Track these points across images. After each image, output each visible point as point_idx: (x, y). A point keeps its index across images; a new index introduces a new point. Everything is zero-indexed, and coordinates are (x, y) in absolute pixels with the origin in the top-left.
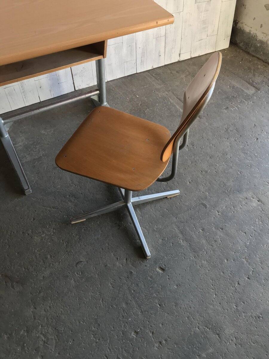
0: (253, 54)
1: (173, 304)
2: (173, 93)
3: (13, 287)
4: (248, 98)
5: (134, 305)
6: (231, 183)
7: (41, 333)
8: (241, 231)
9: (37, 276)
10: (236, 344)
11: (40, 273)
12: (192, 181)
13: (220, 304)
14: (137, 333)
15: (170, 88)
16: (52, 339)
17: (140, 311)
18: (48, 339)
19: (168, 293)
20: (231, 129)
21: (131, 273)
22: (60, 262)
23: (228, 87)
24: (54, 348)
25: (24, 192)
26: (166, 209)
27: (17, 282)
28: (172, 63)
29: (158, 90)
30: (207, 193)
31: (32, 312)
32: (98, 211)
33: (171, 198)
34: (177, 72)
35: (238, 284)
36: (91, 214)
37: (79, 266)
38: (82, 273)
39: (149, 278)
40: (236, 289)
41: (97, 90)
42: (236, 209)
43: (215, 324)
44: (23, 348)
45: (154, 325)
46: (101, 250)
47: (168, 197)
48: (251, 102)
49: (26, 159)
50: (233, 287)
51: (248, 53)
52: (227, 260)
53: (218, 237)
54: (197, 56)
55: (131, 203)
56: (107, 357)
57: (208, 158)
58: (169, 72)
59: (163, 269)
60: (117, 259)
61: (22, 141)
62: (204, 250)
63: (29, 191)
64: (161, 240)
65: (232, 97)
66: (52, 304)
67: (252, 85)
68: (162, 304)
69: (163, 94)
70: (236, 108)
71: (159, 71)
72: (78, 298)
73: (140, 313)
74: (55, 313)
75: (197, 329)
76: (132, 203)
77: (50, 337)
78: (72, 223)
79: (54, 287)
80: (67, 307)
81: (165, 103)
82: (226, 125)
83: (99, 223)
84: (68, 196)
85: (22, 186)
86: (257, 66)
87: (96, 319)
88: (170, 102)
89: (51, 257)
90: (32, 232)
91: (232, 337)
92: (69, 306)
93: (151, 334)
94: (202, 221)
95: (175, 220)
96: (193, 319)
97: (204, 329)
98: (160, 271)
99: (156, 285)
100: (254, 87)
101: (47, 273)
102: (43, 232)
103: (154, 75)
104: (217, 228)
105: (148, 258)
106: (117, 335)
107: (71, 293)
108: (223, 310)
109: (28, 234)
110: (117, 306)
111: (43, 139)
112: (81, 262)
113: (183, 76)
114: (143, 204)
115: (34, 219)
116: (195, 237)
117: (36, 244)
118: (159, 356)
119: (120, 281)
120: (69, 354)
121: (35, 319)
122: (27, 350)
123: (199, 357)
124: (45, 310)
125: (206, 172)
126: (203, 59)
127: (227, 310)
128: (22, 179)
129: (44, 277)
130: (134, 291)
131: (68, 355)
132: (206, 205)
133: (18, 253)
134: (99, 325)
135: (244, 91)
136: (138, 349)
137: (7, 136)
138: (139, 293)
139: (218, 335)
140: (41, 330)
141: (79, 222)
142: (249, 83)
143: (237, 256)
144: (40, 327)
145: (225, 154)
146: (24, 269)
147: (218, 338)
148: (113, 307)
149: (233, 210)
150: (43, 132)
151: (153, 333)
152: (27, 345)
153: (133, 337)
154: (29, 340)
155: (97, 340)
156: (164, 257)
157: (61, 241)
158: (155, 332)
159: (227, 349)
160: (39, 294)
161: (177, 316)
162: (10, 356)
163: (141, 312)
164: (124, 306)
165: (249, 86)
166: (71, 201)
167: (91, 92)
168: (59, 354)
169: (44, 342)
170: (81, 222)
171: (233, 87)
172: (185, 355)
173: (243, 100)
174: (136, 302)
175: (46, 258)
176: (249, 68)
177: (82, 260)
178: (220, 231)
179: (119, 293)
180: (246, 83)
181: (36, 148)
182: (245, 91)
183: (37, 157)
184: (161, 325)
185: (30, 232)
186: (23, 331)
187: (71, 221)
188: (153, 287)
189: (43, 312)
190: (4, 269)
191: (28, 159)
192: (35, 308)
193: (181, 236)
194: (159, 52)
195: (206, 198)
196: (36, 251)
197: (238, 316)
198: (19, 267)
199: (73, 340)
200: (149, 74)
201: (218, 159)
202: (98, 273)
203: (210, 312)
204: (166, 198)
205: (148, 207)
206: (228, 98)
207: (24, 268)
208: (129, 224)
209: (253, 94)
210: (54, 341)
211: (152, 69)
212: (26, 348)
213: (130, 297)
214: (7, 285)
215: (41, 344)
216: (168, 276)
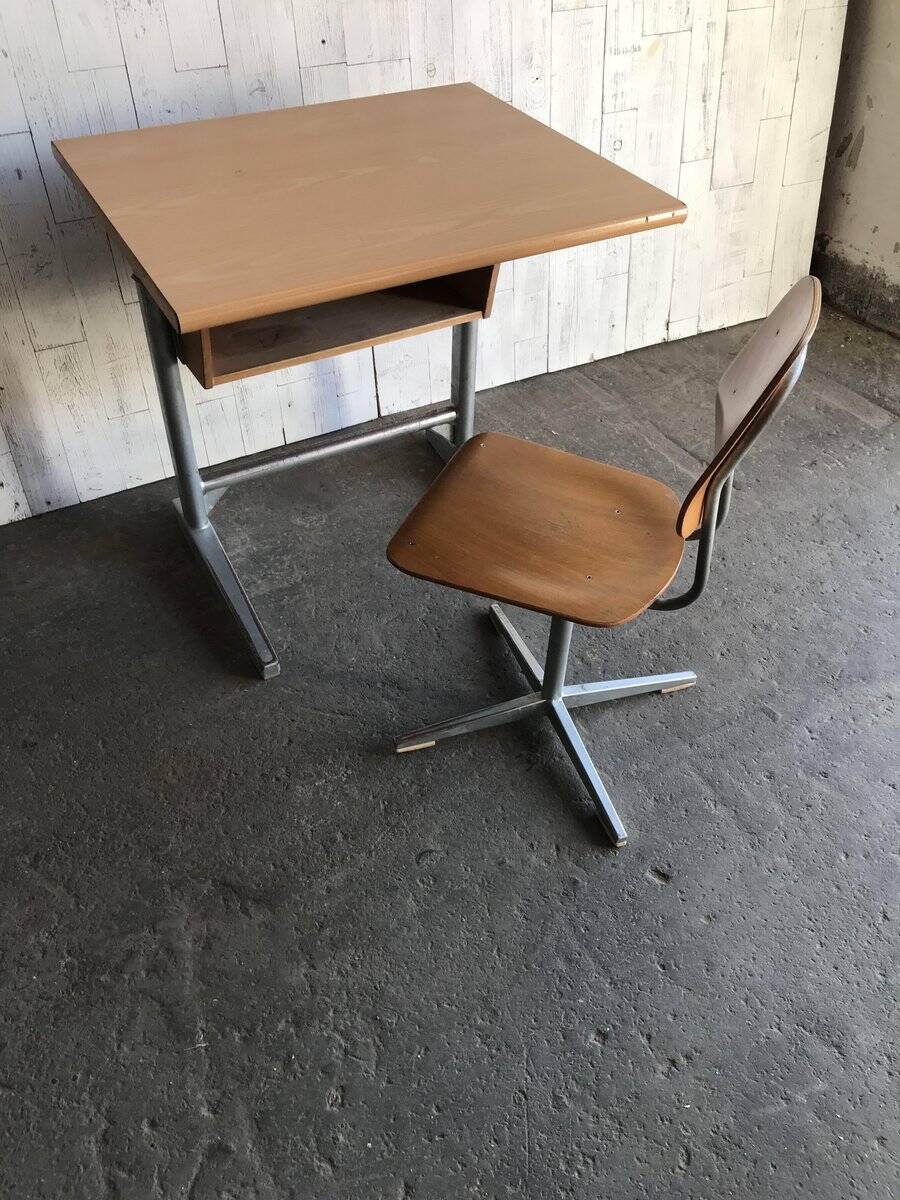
0: (877, 324)
1: (701, 964)
2: (656, 425)
3: (246, 912)
4: (871, 437)
5: (590, 965)
6: (839, 659)
7: (336, 1029)
8: (880, 782)
9: (310, 885)
10: (890, 1074)
11: (319, 877)
12: (728, 650)
13: (836, 968)
14: (603, 1036)
15: (645, 412)
16: (366, 1045)
17: (609, 981)
18: (355, 1044)
19: (685, 936)
20: (829, 517)
21: (575, 882)
22: (370, 852)
23: (813, 408)
24: (374, 1067)
25: (263, 669)
26: (661, 722)
27: (256, 901)
28: (647, 347)
29: (613, 416)
30: (776, 684)
31: (306, 976)
32: (470, 718)
33: (671, 694)
34: (661, 370)
35: (885, 917)
36: (450, 727)
37: (425, 862)
38: (435, 881)
39: (626, 897)
40: (879, 932)
41: (450, 409)
42: (860, 723)
43: (826, 1019)
44: (287, 1064)
45: (651, 1016)
46: (484, 822)
47: (664, 691)
48: (880, 447)
49: (258, 589)
50: (869, 925)
51: (862, 322)
52: (847, 856)
53: (816, 796)
54: (717, 328)
55: (561, 699)
56: (523, 1093)
57: (771, 592)
58: (641, 369)
59: (664, 877)
60: (532, 846)
61: (244, 544)
62: (777, 829)
63: (272, 669)
64: (652, 802)
65: (826, 435)
66: (359, 957)
67: (879, 403)
68: (670, 965)
69: (628, 426)
70: (839, 463)
71: (609, 368)
72: (430, 944)
73: (607, 985)
74: (368, 979)
75: (775, 1030)
76: (563, 699)
77: (361, 1040)
78: (400, 750)
79: (361, 914)
80: (399, 966)
81: (634, 450)
82: (815, 508)
83: (472, 755)
84: (379, 685)
85: (256, 652)
86: (890, 356)
87: (484, 999)
88: (648, 447)
89: (345, 837)
90: (288, 774)
91: (877, 1054)
92: (406, 963)
93: (644, 1041)
94: (767, 754)
95: (690, 752)
96: (762, 1004)
97: (796, 1031)
98: (657, 881)
99: (647, 916)
100: (887, 408)
101: (338, 878)
102: (320, 776)
103: (596, 378)
104: (810, 771)
105: (619, 845)
106: (547, 1040)
107: (409, 931)
108: (846, 983)
109: (277, 779)
110: (541, 965)
111: (301, 539)
112: (431, 851)
113: (680, 381)
114: (593, 707)
115: (290, 741)
116: (748, 794)
117: (302, 803)
118: (673, 1097)
119: (544, 903)
120: (419, 1084)
121: (314, 993)
122: (300, 1070)
123: (787, 1103)
124: (339, 972)
125: (768, 628)
126: (734, 336)
127: (858, 984)
128: (254, 635)
129: (329, 890)
130: (587, 929)
131: (415, 1086)
132: (774, 714)
133: (253, 827)
134: (495, 1013)
135: (858, 419)
136: (612, 1076)
137: (205, 525)
138: (602, 934)
139: (838, 1047)
140: (334, 1022)
141: (416, 751)
142: (873, 400)
143: (873, 847)
144: (331, 1014)
145: (816, 581)
146: (272, 868)
147: (837, 1055)
148: (531, 968)
149: (854, 727)
150: (299, 521)
151: (649, 1038)
152: (297, 1056)
153: (594, 1045)
154: (302, 1046)
155: (494, 1051)
156: (664, 844)
157: (371, 798)
158: (654, 1034)
159: (867, 1085)
160: (319, 930)
161: (713, 995)
162: (252, 1086)
163: (611, 984)
164: (561, 965)
165: (871, 406)
166: (389, 698)
167: (434, 414)
168: (389, 1082)
169: (346, 1050)
170: (420, 750)
171: (827, 409)
172: (746, 1095)
173: (858, 442)
174: (595, 957)
175: (333, 840)
176: (868, 361)
177: (432, 848)
178: (819, 779)
179: (543, 933)
180: (863, 398)
181: (282, 563)
182: (863, 419)
183: (286, 584)
184: (670, 1018)
185: (282, 773)
186: (283, 1021)
187: (396, 746)
188: (640, 919)
189: (335, 977)
190: (218, 866)
191: (261, 589)
192: (313, 966)
193: (707, 791)
194: (612, 316)
195: (772, 695)
196: (303, 822)
197: (893, 1002)
198: (258, 862)
199: (427, 1049)
200: (582, 375)
201: (797, 594)
202: (480, 881)
203: (810, 987)
204: (658, 692)
205: (609, 714)
206: (812, 437)
207: (274, 864)
208: (557, 759)
209: (886, 429)
210: (373, 1050)
211: (590, 363)
212: (296, 1066)
213: (575, 945)
214: (228, 907)
215: (337, 1058)
216: (681, 892)
